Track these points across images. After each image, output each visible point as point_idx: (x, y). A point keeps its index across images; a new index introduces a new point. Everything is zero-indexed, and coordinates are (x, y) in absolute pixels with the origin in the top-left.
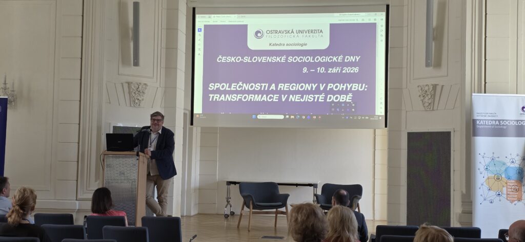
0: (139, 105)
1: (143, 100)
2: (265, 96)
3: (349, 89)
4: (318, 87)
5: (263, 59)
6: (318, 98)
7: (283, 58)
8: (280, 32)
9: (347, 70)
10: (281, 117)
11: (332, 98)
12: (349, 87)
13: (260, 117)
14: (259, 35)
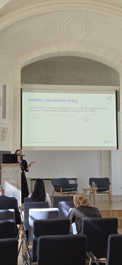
0: (4, 139)
1: (6, 136)
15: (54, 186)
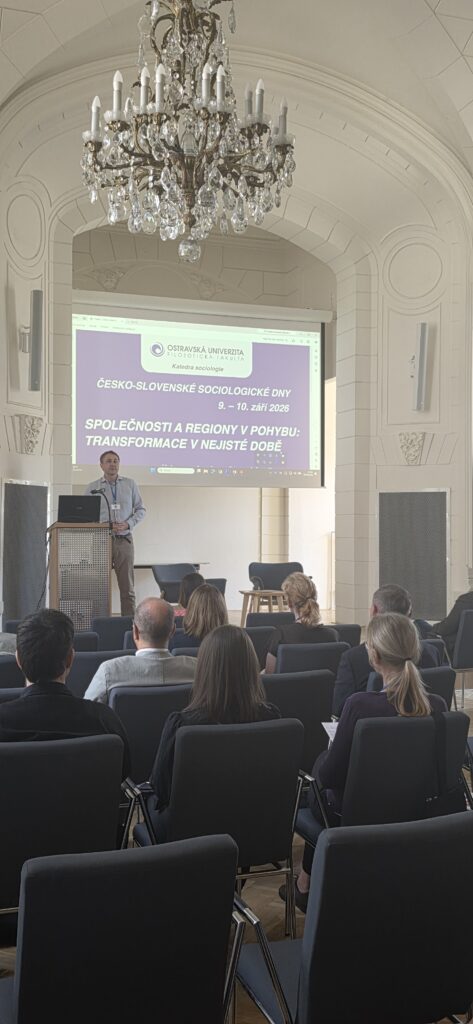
1: (36, 441)
2: (168, 440)
3: (277, 434)
4: (239, 429)
5: (164, 387)
6: (239, 445)
7: (192, 387)
8: (186, 349)
9: (274, 408)
10: (191, 471)
11: (256, 446)
12: (278, 431)
13: (162, 470)
14: (158, 351)
15: (162, 586)
